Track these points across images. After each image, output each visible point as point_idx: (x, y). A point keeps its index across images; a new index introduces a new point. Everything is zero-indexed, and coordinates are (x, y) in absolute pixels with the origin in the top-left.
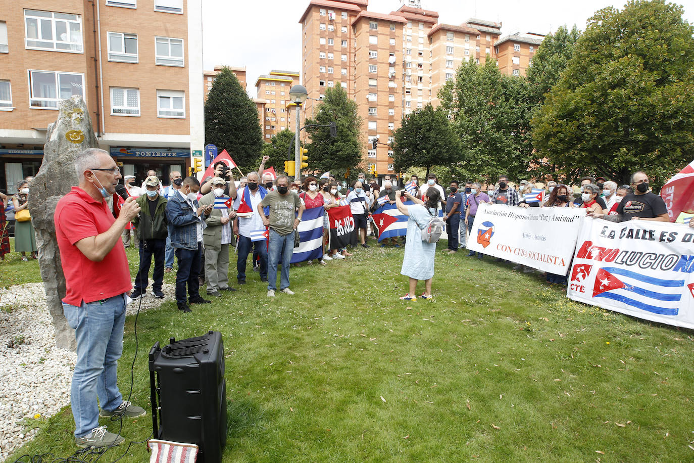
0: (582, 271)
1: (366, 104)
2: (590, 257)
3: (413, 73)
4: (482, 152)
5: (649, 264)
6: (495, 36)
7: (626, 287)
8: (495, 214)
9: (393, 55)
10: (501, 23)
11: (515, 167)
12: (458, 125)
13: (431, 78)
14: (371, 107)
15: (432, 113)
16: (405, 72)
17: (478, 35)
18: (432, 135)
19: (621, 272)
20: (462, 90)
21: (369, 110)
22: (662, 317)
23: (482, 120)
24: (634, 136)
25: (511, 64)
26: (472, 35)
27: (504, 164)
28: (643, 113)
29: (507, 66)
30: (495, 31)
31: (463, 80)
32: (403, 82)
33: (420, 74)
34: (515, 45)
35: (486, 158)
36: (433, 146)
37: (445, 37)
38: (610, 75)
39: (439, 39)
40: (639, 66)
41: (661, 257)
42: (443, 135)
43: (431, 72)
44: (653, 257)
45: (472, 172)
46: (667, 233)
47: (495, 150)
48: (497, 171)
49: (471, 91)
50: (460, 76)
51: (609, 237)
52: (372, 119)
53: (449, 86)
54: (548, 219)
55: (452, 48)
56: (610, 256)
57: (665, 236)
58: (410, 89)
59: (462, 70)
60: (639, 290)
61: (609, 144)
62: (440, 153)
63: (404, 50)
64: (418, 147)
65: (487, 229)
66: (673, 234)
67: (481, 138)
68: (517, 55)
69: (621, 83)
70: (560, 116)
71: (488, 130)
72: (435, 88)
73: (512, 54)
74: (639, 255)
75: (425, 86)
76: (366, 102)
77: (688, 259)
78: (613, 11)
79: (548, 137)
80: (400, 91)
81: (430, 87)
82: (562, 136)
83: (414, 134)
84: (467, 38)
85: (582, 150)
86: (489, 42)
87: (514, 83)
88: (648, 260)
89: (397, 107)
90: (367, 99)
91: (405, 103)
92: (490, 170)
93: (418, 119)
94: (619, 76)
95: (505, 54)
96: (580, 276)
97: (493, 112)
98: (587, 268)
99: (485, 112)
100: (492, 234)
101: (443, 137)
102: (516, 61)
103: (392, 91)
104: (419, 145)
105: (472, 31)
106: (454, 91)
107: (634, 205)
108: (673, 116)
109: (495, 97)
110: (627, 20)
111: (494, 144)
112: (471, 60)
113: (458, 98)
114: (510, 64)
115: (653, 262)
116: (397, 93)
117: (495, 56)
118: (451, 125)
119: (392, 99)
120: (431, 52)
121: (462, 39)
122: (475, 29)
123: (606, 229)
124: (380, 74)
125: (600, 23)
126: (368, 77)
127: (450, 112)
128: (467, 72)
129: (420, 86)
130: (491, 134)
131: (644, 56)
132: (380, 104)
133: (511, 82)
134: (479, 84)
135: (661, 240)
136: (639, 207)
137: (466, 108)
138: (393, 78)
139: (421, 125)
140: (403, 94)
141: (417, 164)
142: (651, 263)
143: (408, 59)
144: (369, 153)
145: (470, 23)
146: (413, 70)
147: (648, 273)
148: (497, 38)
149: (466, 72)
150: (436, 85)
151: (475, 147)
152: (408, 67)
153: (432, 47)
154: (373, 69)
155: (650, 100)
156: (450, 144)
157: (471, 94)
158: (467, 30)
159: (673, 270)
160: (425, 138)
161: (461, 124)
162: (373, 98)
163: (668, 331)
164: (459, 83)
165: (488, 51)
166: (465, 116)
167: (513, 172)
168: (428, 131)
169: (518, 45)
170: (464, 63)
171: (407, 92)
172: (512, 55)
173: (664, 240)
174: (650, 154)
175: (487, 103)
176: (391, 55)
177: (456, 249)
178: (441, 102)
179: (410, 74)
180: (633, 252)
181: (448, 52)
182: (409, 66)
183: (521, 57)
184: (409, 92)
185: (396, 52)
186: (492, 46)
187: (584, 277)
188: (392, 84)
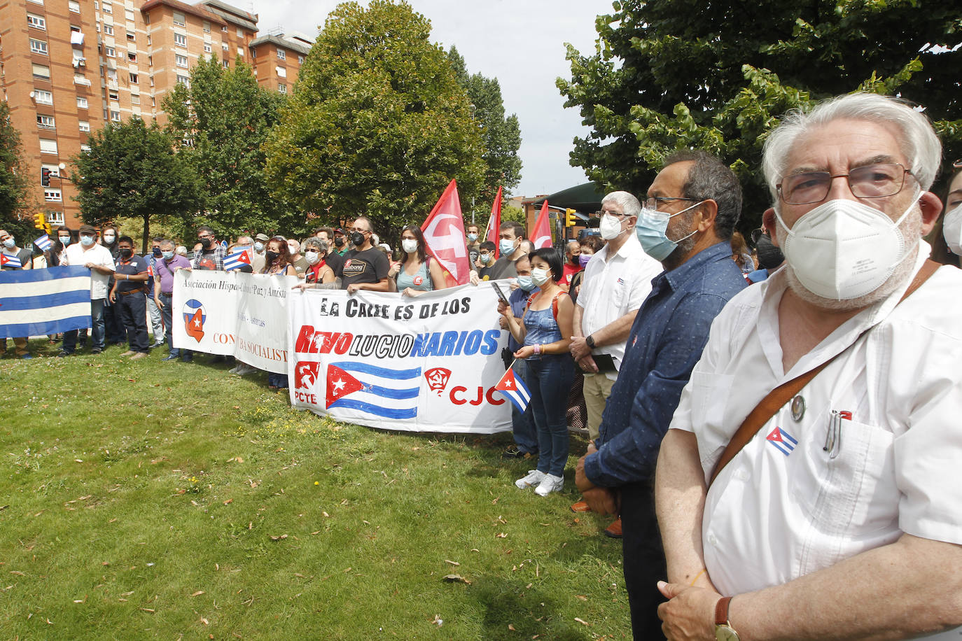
0: (306, 372)
1: (31, 108)
2: (314, 350)
3: (119, 67)
4: (240, 196)
5: (386, 351)
6: (251, 32)
7: (365, 388)
8: (200, 286)
9: (77, 30)
10: (257, 16)
11: (288, 219)
12: (200, 154)
13: (152, 78)
14: (43, 113)
15: (144, 131)
16: (105, 63)
17: (225, 26)
18: (144, 166)
19: (356, 367)
20: (202, 103)
21: (39, 119)
22: (402, 422)
23: (236, 150)
24: (388, 175)
25: (275, 77)
26: (215, 24)
27: (273, 214)
28: (395, 145)
29: (270, 78)
30: (249, 24)
31: (203, 88)
32: (103, 80)
33: (133, 69)
34: (278, 50)
35: (247, 205)
36: (149, 184)
37: (170, 17)
38: (355, 90)
39: (160, 19)
40: (386, 83)
41: (397, 338)
42: (165, 168)
43: (151, 69)
44: (389, 339)
45: (228, 225)
46: (402, 307)
47: (259, 195)
48: (264, 224)
49: (215, 107)
50: (197, 81)
51: (331, 314)
52: (47, 135)
53: (181, 93)
54: (263, 292)
55: (184, 37)
56: (339, 345)
57: (401, 311)
58: (116, 92)
59: (199, 72)
60: (378, 389)
61: (361, 184)
62: (161, 195)
63: (98, 25)
64: (122, 185)
65: (194, 311)
66: (409, 308)
67: (236, 177)
68: (283, 65)
69: (367, 104)
70: (298, 143)
71: (246, 164)
72: (160, 95)
73: (277, 62)
74: (375, 339)
75: (143, 91)
76: (31, 104)
77: (423, 338)
78: (357, 9)
79: (284, 171)
80: (99, 93)
81: (152, 93)
82: (302, 170)
83: (113, 163)
84: (206, 27)
85: (330, 191)
86: (241, 39)
87: (278, 102)
88: (385, 346)
89: (96, 119)
90: (33, 99)
91: (110, 114)
92: (254, 223)
93: (117, 139)
94: (365, 94)
95: (266, 61)
96: (306, 379)
97: (251, 139)
98: (314, 366)
99: (239, 139)
100: (203, 319)
101: (165, 170)
102: (282, 73)
103: (82, 91)
104: (123, 181)
105: (214, 18)
106: (188, 102)
107: (354, 265)
108: (426, 150)
109: (253, 118)
110: (371, 22)
111: (256, 186)
112: (214, 60)
113: (196, 114)
114: (273, 76)
115: (390, 347)
116: (91, 95)
117: (251, 62)
118: (190, 155)
119: (83, 104)
120: (149, 37)
121: (200, 28)
122: (219, 16)
123: (325, 302)
124: (54, 59)
125: (343, 21)
126: (29, 61)
127: (186, 135)
128: (207, 78)
129: (134, 89)
130: (251, 171)
131: (392, 73)
132: (58, 110)
133: (273, 99)
134: (228, 97)
135: (397, 317)
136: (360, 268)
137: (210, 130)
138: (81, 70)
139: (125, 149)
140: (105, 99)
141: (126, 213)
142: (388, 349)
143: (109, 42)
144: (47, 194)
145: (210, 5)
146: (118, 60)
147: (386, 363)
148: (253, 36)
149: (206, 76)
150: (163, 91)
151: (229, 189)
152: (110, 55)
153: (149, 30)
154: (38, 47)
155: (401, 129)
156: (179, 181)
157: (216, 110)
158: (205, 14)
159: (411, 356)
160: (133, 172)
161: (204, 154)
162: (44, 99)
163: (408, 438)
164: (196, 93)
165: (241, 52)
166: (208, 142)
167: (285, 225)
168: (137, 159)
169: (283, 52)
170: (202, 63)
171: (111, 96)
172: (275, 64)
173: (400, 318)
174: (407, 199)
175: (241, 126)
176: (73, 29)
177: (146, 350)
178: (170, 118)
179: (115, 68)
180: (367, 336)
181: (178, 42)
182: (112, 54)
183: (287, 68)
184: (115, 97)
185: (84, 26)
186: (247, 45)
187: (312, 380)
188: (80, 80)
